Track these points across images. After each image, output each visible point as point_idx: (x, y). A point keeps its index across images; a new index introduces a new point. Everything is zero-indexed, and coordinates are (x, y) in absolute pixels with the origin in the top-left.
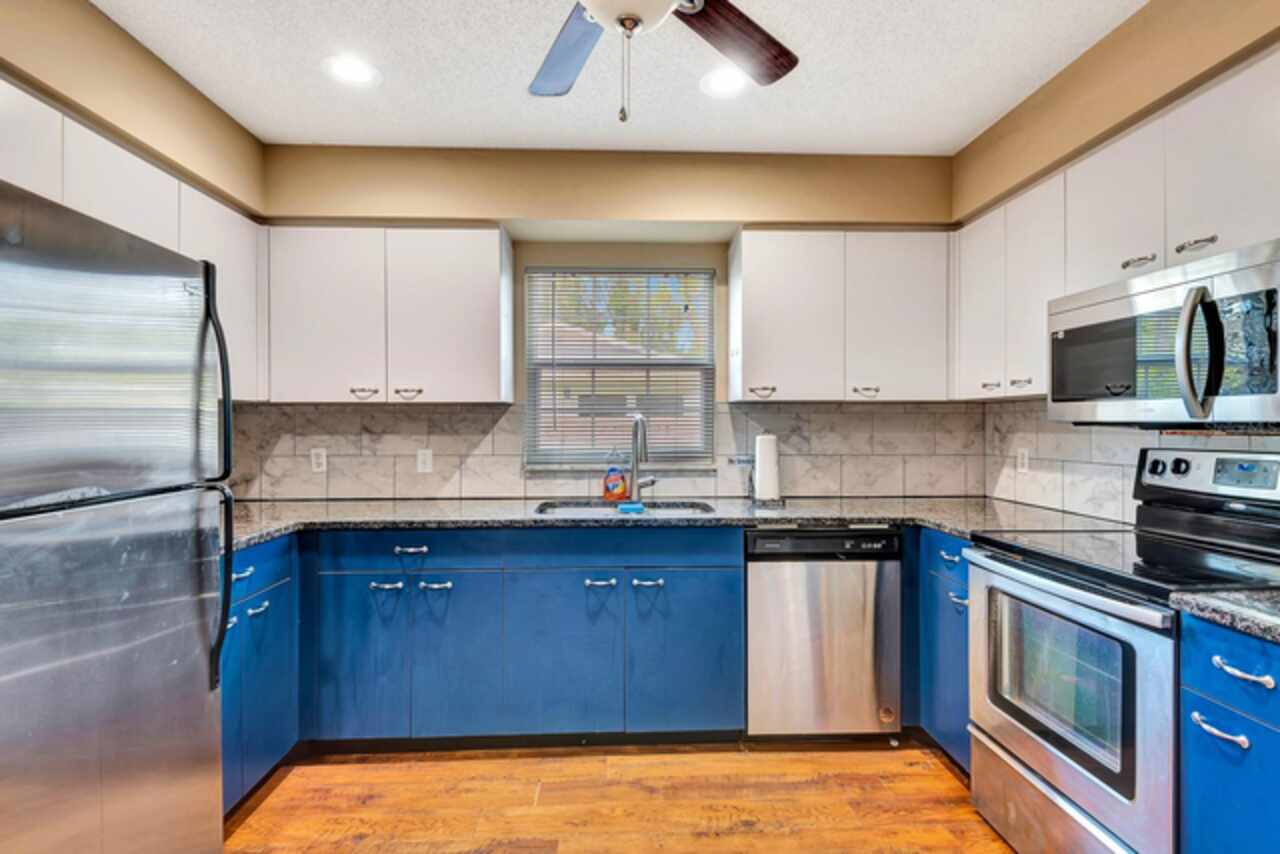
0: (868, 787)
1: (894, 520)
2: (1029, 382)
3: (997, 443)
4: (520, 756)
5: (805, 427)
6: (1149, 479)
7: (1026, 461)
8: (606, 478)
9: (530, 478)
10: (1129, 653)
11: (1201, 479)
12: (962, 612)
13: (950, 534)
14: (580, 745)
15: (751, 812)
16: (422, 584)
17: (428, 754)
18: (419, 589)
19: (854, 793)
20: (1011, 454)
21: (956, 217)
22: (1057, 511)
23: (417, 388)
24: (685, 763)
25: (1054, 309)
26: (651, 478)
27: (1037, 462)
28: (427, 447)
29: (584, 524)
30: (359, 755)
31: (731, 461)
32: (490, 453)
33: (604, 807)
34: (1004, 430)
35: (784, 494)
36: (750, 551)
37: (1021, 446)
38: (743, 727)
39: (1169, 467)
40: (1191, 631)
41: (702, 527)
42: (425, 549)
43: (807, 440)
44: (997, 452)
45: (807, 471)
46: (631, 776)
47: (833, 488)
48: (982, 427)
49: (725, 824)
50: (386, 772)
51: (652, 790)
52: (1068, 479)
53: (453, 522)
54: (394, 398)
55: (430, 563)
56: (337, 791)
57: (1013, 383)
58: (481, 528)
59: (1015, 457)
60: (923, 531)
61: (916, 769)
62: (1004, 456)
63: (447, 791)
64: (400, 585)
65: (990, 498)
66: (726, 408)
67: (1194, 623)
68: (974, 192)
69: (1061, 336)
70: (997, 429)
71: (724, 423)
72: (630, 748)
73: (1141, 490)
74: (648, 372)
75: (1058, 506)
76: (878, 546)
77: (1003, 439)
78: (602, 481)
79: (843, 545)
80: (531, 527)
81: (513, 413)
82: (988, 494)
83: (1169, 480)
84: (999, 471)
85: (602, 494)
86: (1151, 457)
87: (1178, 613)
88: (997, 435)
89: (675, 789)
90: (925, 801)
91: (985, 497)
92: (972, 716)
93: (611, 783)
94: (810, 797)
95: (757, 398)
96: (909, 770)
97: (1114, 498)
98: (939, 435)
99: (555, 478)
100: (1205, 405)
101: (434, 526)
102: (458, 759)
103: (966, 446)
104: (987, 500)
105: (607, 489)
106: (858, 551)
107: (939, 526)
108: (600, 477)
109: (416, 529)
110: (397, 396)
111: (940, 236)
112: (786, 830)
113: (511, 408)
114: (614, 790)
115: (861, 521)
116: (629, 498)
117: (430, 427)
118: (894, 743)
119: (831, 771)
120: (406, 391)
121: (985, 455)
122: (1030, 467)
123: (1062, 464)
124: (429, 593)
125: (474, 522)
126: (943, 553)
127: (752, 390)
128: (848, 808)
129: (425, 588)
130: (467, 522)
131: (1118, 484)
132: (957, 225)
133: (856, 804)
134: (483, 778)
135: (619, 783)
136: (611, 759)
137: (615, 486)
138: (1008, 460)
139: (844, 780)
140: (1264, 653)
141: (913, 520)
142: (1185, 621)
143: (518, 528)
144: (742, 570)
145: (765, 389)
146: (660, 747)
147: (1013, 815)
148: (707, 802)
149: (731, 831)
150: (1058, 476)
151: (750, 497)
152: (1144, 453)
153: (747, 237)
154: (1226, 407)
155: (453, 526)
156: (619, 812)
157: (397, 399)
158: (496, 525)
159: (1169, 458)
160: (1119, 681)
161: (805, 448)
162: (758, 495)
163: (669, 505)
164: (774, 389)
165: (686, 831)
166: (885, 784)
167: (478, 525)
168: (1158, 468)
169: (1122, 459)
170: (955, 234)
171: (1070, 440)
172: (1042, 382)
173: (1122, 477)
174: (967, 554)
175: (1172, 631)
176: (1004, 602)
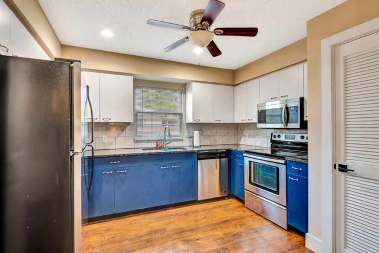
0: (225, 207)
1: (227, 149)
2: (252, 120)
3: (241, 132)
4: (144, 214)
5: (203, 129)
6: (273, 139)
7: (247, 136)
8: (157, 143)
9: (136, 143)
10: (278, 169)
11: (282, 139)
12: (243, 167)
13: (239, 151)
14: (158, 209)
15: (204, 215)
16: (118, 171)
17: (118, 218)
18: (117, 172)
19: (223, 208)
20: (244, 135)
21: (236, 83)
22: (254, 146)
23: (109, 118)
24: (185, 209)
25: (258, 106)
26: (169, 142)
27: (250, 136)
28: (106, 135)
29: (161, 153)
30: (97, 221)
31: (186, 137)
32: (124, 136)
33: (172, 220)
34: (242, 129)
35: (201, 145)
36: (198, 157)
37: (246, 133)
38: (196, 199)
39: (277, 136)
40: (289, 163)
41: (188, 153)
42: (119, 162)
43: (203, 132)
44: (241, 134)
45: (203, 139)
46: (174, 213)
47: (209, 143)
48: (237, 129)
49: (200, 218)
50: (108, 224)
51: (181, 215)
52: (256, 139)
53: (127, 154)
54: (102, 121)
55: (120, 166)
56: (98, 230)
57: (249, 120)
58: (135, 155)
59: (245, 135)
60: (232, 152)
61: (232, 202)
62: (242, 135)
63: (130, 224)
64: (112, 172)
65: (240, 144)
66: (185, 124)
67: (290, 162)
69: (260, 111)
70: (240, 129)
71: (185, 128)
72: (170, 208)
73: (272, 141)
74: (166, 115)
75: (254, 145)
76: (224, 155)
77: (242, 131)
78: (156, 143)
79: (217, 155)
80: (148, 155)
81: (131, 125)
82: (239, 143)
83: (277, 139)
84: (241, 138)
85: (156, 146)
86: (274, 135)
87: (286, 160)
88: (241, 130)
89: (186, 214)
90: (236, 208)
91: (238, 144)
92: (245, 188)
93: (170, 215)
94: (215, 210)
95: (196, 122)
96: (231, 203)
97: (266, 143)
98: (229, 131)
99: (143, 142)
100: (287, 125)
101: (122, 155)
102: (127, 217)
103: (234, 133)
104: (239, 145)
105: (157, 145)
106: (220, 156)
107: (237, 150)
108: (154, 142)
109: (117, 156)
110: (103, 120)
111: (232, 87)
112: (213, 217)
113: (131, 124)
114: (172, 216)
115: (221, 150)
116: (163, 147)
117: (106, 129)
118: (226, 198)
119: (217, 205)
120: (106, 119)
121: (238, 135)
122: (248, 137)
123: (254, 136)
124: (120, 174)
125: (133, 154)
126: (237, 155)
127: (195, 120)
128: (223, 211)
129: (119, 172)
130: (131, 154)
131: (267, 140)
132: (234, 85)
133: (224, 210)
134: (137, 220)
135: (172, 215)
136: (167, 211)
137: (160, 144)
138: (243, 136)
139: (220, 206)
140: (300, 165)
141: (230, 149)
142: (288, 162)
143: (145, 155)
144: (196, 162)
145: (197, 120)
146: (178, 207)
147: (255, 205)
148: (194, 215)
149: (202, 219)
150: (254, 139)
151: (193, 146)
152: (272, 134)
153: (194, 84)
154: (290, 125)
155: (127, 155)
156: (176, 220)
157: (103, 121)
158: (139, 154)
159: (277, 135)
160: (276, 176)
161: (203, 133)
162: (195, 145)
163: (174, 149)
164: (199, 120)
165: (193, 221)
166: (227, 206)
167: (134, 155)
168: (275, 137)
169: (267, 135)
170: (235, 87)
171: (257, 132)
172: (255, 120)
173: (268, 138)
174: (244, 155)
175: (286, 164)
176: (252, 164)
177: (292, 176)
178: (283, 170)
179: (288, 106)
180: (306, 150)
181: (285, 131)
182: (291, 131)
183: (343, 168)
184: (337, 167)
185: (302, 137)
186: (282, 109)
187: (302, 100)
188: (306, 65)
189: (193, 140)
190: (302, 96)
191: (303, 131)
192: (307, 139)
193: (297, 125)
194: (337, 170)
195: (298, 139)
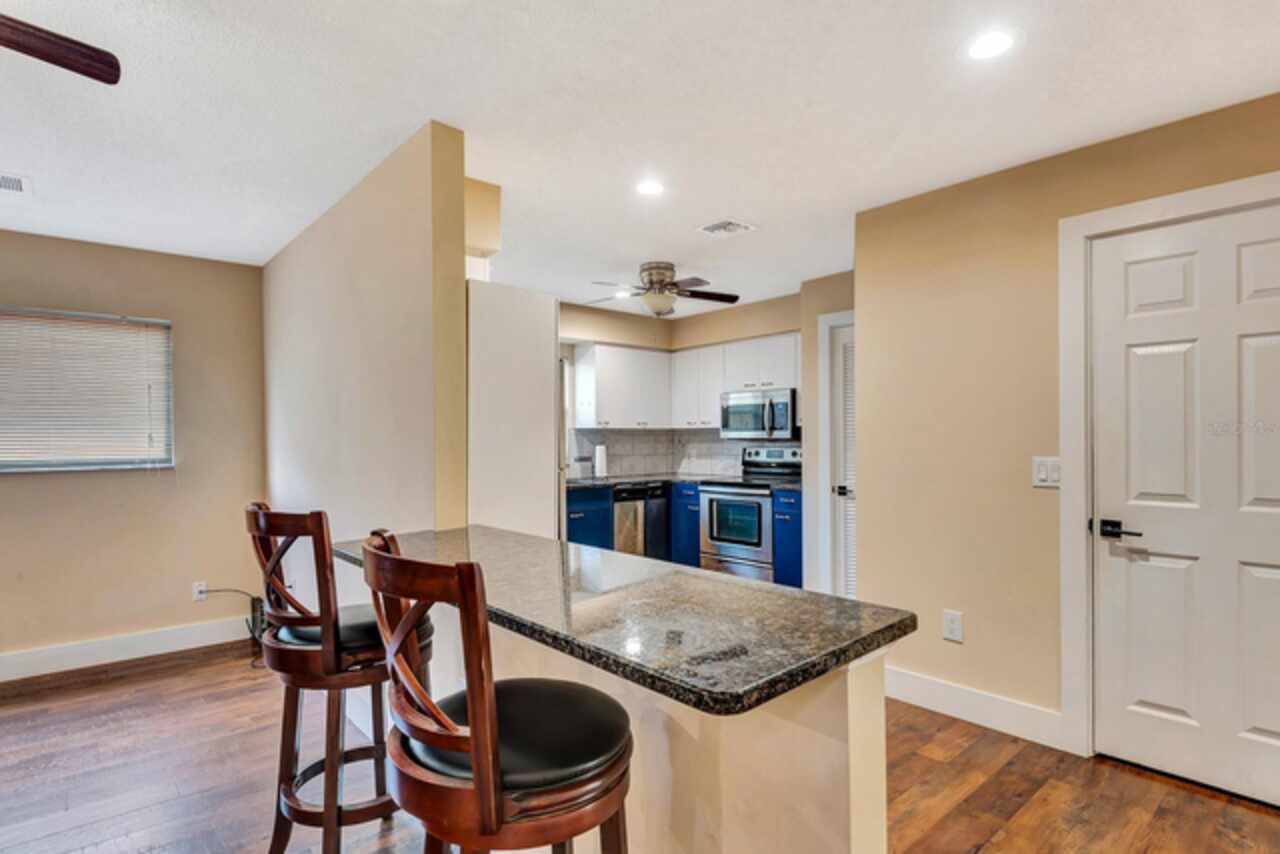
2: (709, 422)
3: (680, 448)
6: (747, 458)
7: (695, 455)
10: (758, 505)
11: (763, 458)
20: (688, 453)
21: (673, 348)
25: (722, 398)
27: (699, 456)
31: (576, 460)
34: (684, 442)
36: (615, 498)
37: (693, 449)
39: (753, 454)
40: (775, 494)
43: (616, 448)
44: (680, 452)
45: (613, 463)
48: (672, 441)
59: (690, 454)
62: (684, 454)
66: (571, 432)
67: (777, 492)
68: (685, 338)
69: (725, 407)
70: (680, 442)
71: (570, 439)
73: (746, 464)
77: (684, 446)
79: (647, 493)
83: (754, 458)
84: (681, 460)
86: (747, 451)
87: (772, 490)
88: (680, 445)
92: (702, 549)
95: (602, 427)
100: (771, 434)
103: (667, 449)
111: (665, 356)
121: (674, 453)
122: (697, 458)
123: (710, 455)
131: (732, 462)
132: (671, 351)
138: (686, 456)
140: (791, 495)
141: (670, 480)
144: (610, 507)
152: (745, 450)
153: (598, 348)
154: (777, 434)
159: (753, 451)
162: (597, 475)
168: (750, 454)
169: (735, 452)
170: (673, 355)
171: (717, 447)
172: (717, 423)
173: (736, 459)
174: (701, 488)
175: (771, 495)
176: (715, 504)
177: (780, 514)
178: (767, 505)
179: (775, 401)
180: (799, 474)
181: (767, 444)
182: (777, 444)
183: (843, 491)
184: (836, 489)
185: (794, 454)
186: (764, 406)
187: (794, 393)
188: (799, 336)
189: (593, 467)
190: (793, 387)
191: (795, 444)
192: (801, 456)
193: (787, 434)
194: (836, 493)
195: (788, 458)
